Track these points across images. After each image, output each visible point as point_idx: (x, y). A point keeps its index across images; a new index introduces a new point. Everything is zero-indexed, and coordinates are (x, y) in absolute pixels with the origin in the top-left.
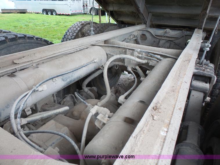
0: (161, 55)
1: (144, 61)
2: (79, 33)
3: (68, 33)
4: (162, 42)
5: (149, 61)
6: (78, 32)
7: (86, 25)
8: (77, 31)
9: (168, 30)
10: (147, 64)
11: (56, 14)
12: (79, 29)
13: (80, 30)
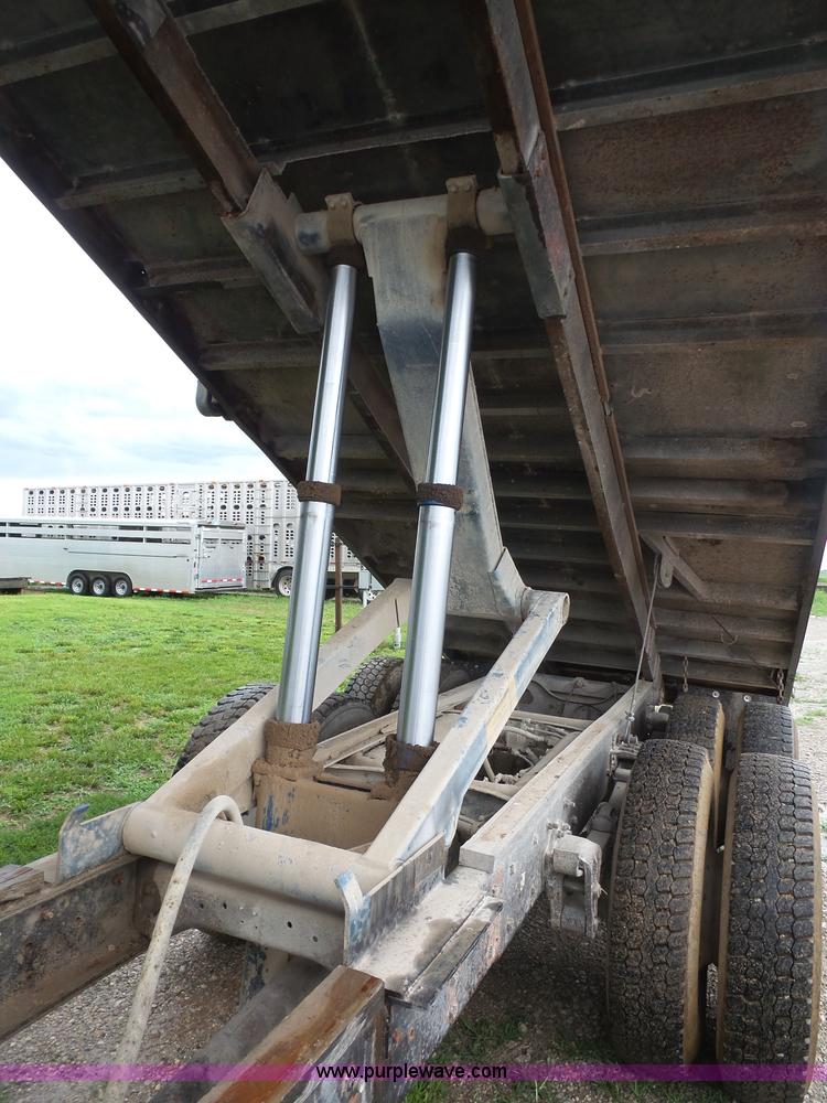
0: (566, 729)
1: (540, 738)
2: (382, 687)
3: (356, 687)
4: (569, 708)
5: (547, 738)
6: (381, 684)
7: (393, 668)
8: (377, 683)
9: (580, 680)
10: (545, 743)
11: (131, 593)
12: (380, 677)
13: (384, 680)
